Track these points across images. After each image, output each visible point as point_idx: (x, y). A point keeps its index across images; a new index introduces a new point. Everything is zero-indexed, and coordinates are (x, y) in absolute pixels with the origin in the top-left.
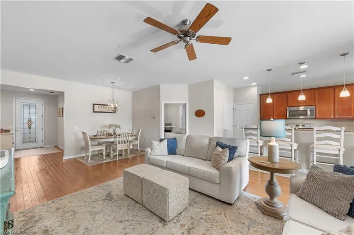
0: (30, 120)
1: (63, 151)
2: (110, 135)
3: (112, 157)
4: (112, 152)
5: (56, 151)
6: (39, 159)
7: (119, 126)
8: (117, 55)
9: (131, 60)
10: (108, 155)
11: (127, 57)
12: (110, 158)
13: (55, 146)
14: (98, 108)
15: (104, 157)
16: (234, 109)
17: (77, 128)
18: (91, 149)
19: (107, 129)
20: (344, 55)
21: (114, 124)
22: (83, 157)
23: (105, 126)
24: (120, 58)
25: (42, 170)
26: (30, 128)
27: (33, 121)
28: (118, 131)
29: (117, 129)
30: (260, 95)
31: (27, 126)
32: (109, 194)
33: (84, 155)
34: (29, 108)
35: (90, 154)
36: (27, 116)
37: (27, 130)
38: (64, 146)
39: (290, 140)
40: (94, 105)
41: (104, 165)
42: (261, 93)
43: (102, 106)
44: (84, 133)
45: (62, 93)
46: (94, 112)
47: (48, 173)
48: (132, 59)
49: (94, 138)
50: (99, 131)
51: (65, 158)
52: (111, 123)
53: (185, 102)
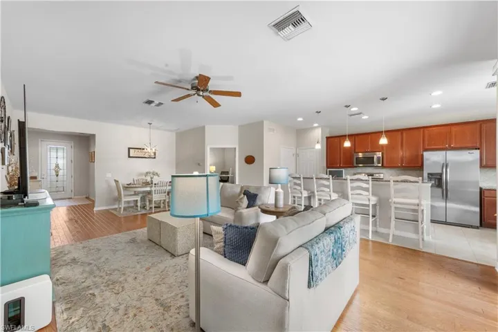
0: (57, 166)
1: (94, 201)
2: (147, 184)
3: (148, 208)
4: (148, 204)
5: (88, 202)
6: (68, 210)
7: (157, 174)
8: (145, 100)
9: (160, 104)
10: (144, 207)
11: (157, 102)
12: (146, 209)
13: (86, 198)
14: (134, 152)
15: (139, 209)
16: (297, 155)
17: (109, 175)
18: (124, 199)
19: (144, 177)
20: (384, 99)
21: (151, 171)
22: (115, 209)
23: (141, 174)
24: (150, 102)
25: (71, 220)
26: (57, 176)
27: (61, 166)
28: (156, 179)
29: (155, 177)
30: (327, 138)
31: (54, 173)
32: (134, 238)
33: (116, 206)
34: (57, 152)
35: (123, 206)
36: (54, 162)
37: (54, 178)
38: (94, 197)
39: (328, 190)
40: (129, 149)
41: (139, 217)
42: (328, 136)
43: (139, 150)
44: (116, 181)
45: (94, 136)
46: (129, 157)
47: (76, 221)
48: (162, 104)
49: (128, 187)
50: (135, 179)
51: (95, 209)
52: (147, 170)
53: (234, 147)
